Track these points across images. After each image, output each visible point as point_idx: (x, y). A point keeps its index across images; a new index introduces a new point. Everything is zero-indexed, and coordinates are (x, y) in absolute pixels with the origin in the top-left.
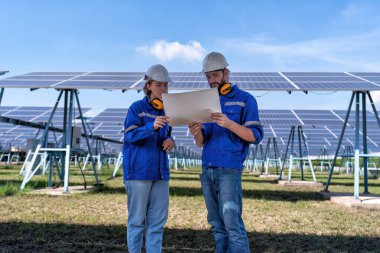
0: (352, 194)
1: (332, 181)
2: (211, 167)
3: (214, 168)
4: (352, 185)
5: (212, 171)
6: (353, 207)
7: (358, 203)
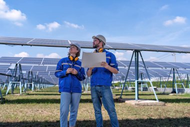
0: (134, 99)
1: (123, 93)
2: (98, 86)
3: (100, 86)
4: (134, 95)
5: (99, 87)
6: (136, 104)
7: (137, 102)
